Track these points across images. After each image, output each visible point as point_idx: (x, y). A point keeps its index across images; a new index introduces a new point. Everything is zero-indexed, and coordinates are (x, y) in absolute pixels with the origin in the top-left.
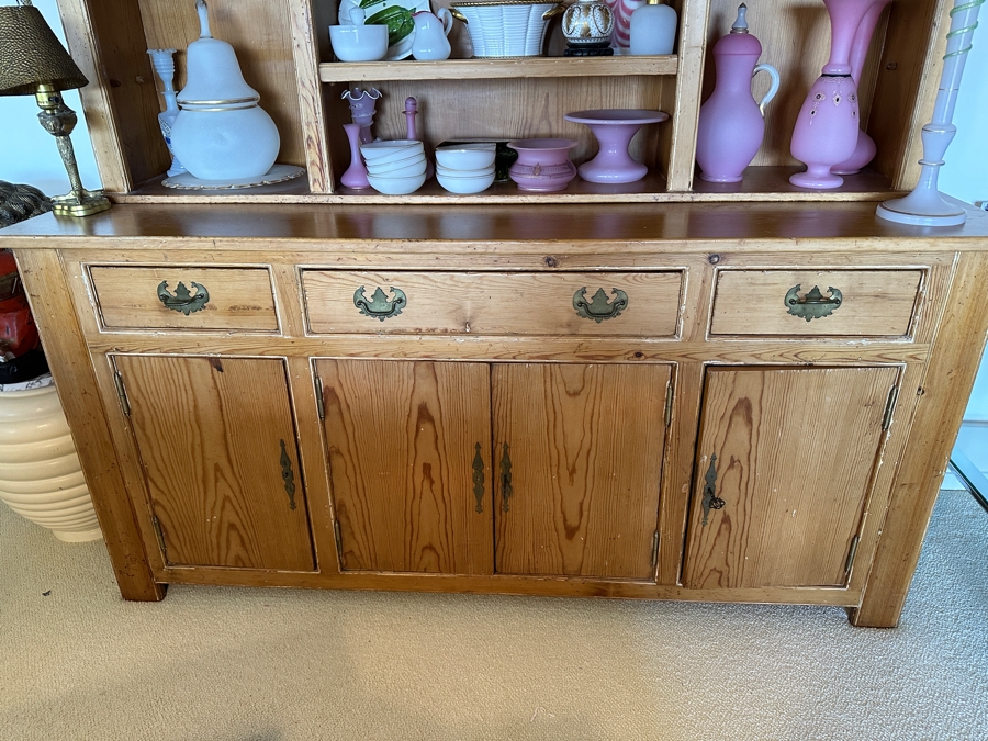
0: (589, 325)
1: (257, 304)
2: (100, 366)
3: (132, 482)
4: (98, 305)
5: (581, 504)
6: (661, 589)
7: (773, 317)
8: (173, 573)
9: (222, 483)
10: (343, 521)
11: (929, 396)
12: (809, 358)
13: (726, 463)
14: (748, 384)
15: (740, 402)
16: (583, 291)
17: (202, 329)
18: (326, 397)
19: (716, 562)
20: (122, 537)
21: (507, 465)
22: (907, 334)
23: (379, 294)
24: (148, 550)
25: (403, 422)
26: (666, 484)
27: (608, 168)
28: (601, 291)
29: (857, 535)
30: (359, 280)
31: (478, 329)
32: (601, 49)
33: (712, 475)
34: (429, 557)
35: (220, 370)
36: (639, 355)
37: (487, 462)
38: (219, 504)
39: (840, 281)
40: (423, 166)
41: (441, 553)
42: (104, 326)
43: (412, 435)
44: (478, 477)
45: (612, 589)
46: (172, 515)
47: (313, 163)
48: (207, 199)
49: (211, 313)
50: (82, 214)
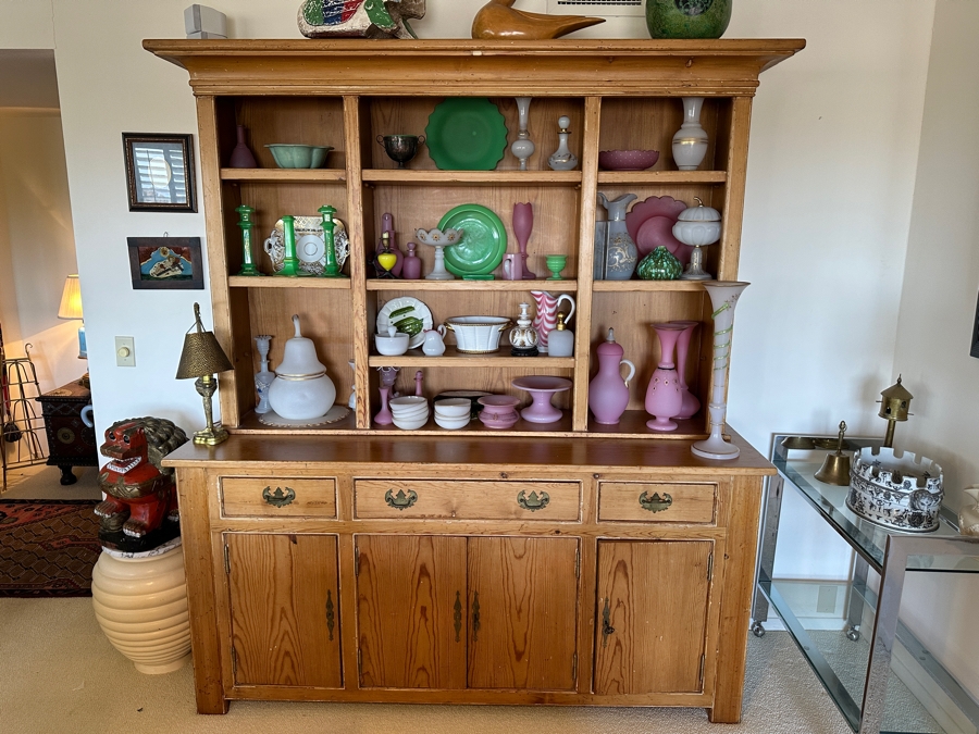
0: (527, 513)
1: (325, 500)
2: (216, 541)
3: (222, 621)
4: (223, 501)
5: (526, 635)
6: (580, 697)
7: (634, 511)
8: (239, 691)
9: (284, 621)
10: (364, 649)
11: (731, 560)
12: (658, 536)
13: (615, 603)
14: (623, 551)
15: (619, 562)
16: (523, 493)
17: (287, 516)
18: (361, 560)
19: (614, 675)
20: (207, 663)
21: (477, 607)
22: (713, 522)
23: (401, 494)
24: (224, 672)
25: (410, 577)
26: (580, 619)
27: (537, 414)
28: (534, 493)
29: (704, 654)
30: (389, 485)
31: (460, 515)
32: (533, 352)
33: (607, 613)
34: (422, 676)
35: (295, 543)
36: (558, 532)
37: (464, 605)
38: (280, 637)
39: (670, 490)
40: (426, 414)
41: (430, 673)
42: (224, 515)
43: (415, 586)
44: (458, 616)
45: (547, 698)
46: (246, 646)
47: (360, 411)
48: (290, 432)
49: (294, 506)
50: (213, 443)
